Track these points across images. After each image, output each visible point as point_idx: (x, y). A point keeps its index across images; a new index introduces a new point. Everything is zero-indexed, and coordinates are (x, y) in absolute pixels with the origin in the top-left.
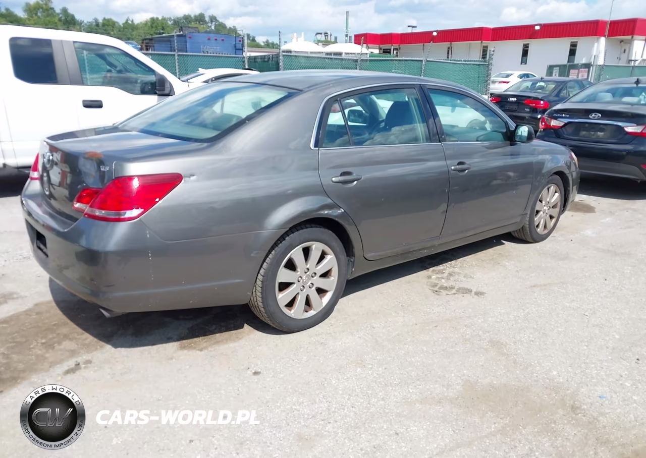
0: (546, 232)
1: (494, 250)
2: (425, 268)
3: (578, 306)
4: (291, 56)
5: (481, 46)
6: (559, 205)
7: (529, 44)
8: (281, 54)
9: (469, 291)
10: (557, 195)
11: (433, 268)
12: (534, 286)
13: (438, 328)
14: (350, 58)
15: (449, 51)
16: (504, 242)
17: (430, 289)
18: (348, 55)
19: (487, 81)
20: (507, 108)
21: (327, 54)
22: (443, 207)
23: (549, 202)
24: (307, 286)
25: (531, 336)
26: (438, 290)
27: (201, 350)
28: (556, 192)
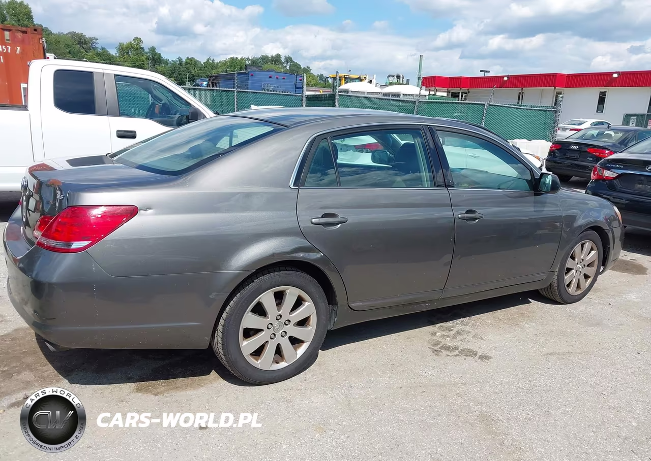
0: (579, 292)
1: (517, 309)
2: (432, 323)
3: (598, 382)
4: (347, 96)
5: (554, 92)
6: (596, 263)
7: (606, 92)
8: (337, 94)
9: (474, 354)
10: (593, 252)
11: (441, 324)
12: (551, 354)
13: (425, 393)
14: (408, 99)
15: (520, 96)
16: (530, 300)
17: (430, 348)
18: (406, 97)
19: (554, 127)
20: (568, 157)
21: (384, 95)
22: (448, 258)
23: (583, 260)
24: (278, 334)
25: (531, 413)
26: (438, 349)
27: (156, 395)
28: (592, 249)
